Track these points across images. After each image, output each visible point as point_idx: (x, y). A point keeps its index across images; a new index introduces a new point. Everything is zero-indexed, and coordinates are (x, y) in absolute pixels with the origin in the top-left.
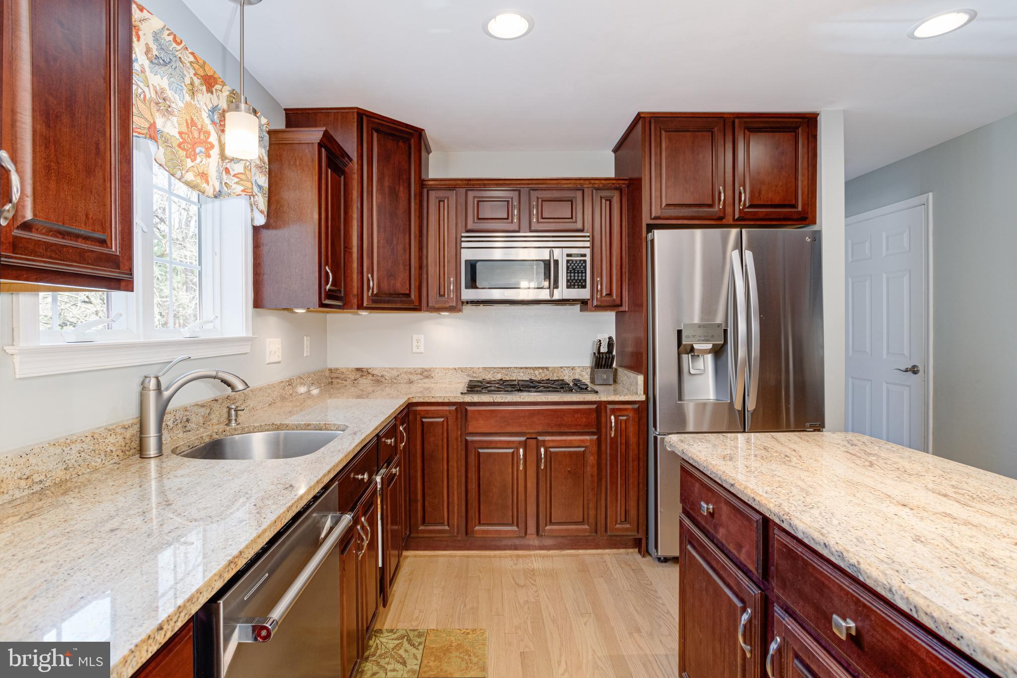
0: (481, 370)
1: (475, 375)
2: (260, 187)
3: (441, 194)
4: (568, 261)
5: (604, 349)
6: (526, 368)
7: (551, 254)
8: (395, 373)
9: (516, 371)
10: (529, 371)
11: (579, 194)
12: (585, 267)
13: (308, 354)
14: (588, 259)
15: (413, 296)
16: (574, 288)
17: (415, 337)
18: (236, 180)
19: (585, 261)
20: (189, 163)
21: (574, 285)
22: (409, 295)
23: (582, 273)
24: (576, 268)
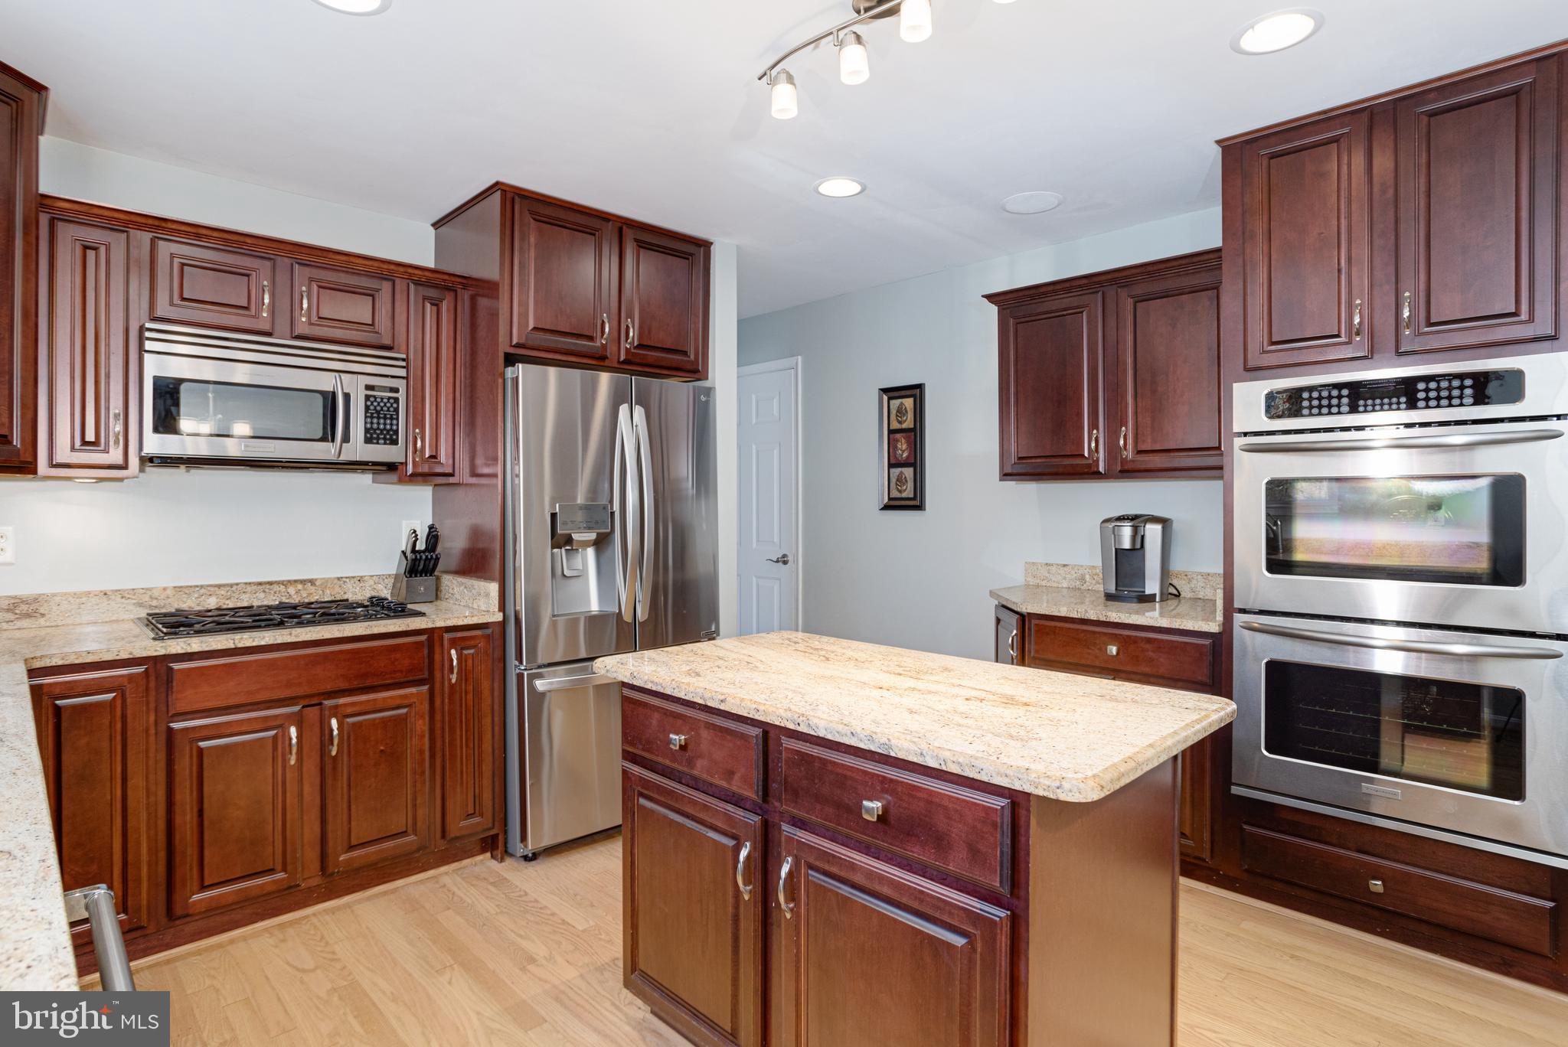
0: (169, 592)
1: (154, 603)
3: (89, 233)
4: (367, 398)
5: (421, 545)
6: (271, 583)
7: (338, 382)
9: (249, 589)
10: (276, 587)
11: (386, 286)
12: (397, 410)
14: (401, 396)
15: (17, 442)
16: (378, 443)
19: (397, 400)
21: (378, 439)
22: (7, 438)
23: (391, 419)
24: (382, 410)
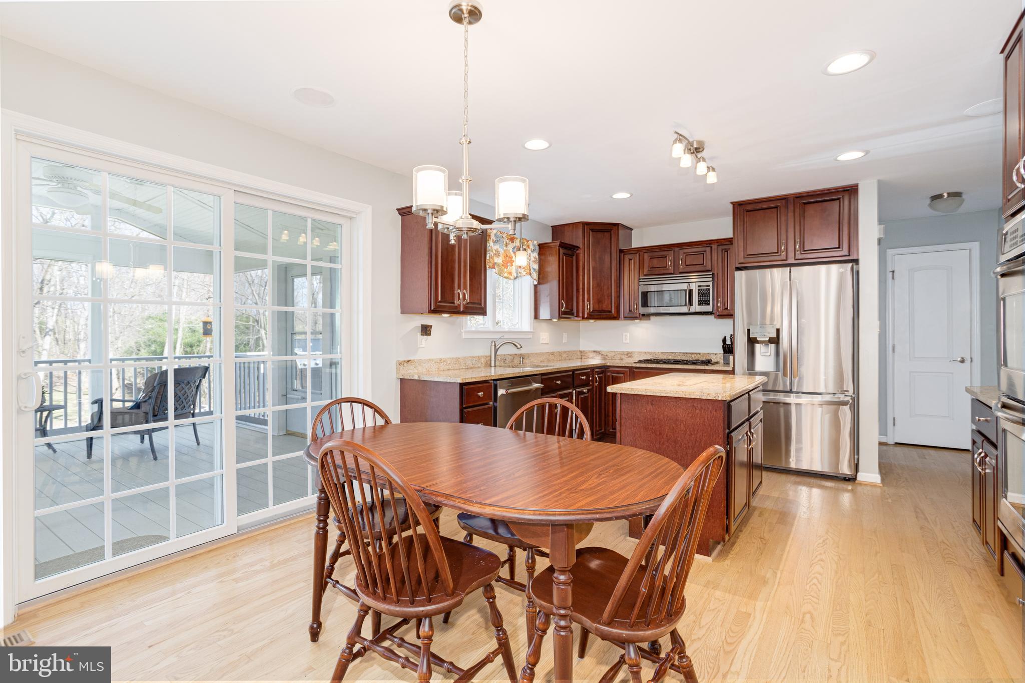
0: (660, 353)
2: (534, 269)
3: (630, 256)
4: (699, 290)
6: (687, 353)
7: (689, 286)
8: (613, 354)
10: (688, 355)
11: (708, 249)
12: (709, 293)
13: (566, 342)
14: (711, 288)
15: (613, 312)
17: (624, 334)
18: (524, 270)
19: (709, 289)
20: (505, 270)
21: (703, 304)
22: (611, 312)
23: (707, 296)
24: (704, 293)
